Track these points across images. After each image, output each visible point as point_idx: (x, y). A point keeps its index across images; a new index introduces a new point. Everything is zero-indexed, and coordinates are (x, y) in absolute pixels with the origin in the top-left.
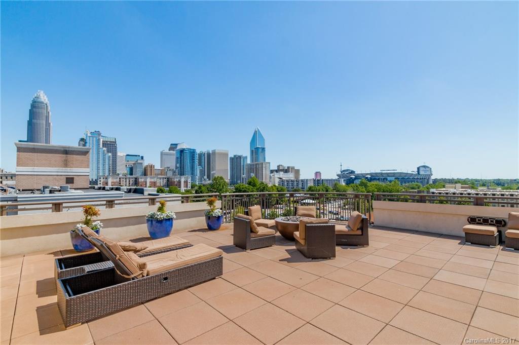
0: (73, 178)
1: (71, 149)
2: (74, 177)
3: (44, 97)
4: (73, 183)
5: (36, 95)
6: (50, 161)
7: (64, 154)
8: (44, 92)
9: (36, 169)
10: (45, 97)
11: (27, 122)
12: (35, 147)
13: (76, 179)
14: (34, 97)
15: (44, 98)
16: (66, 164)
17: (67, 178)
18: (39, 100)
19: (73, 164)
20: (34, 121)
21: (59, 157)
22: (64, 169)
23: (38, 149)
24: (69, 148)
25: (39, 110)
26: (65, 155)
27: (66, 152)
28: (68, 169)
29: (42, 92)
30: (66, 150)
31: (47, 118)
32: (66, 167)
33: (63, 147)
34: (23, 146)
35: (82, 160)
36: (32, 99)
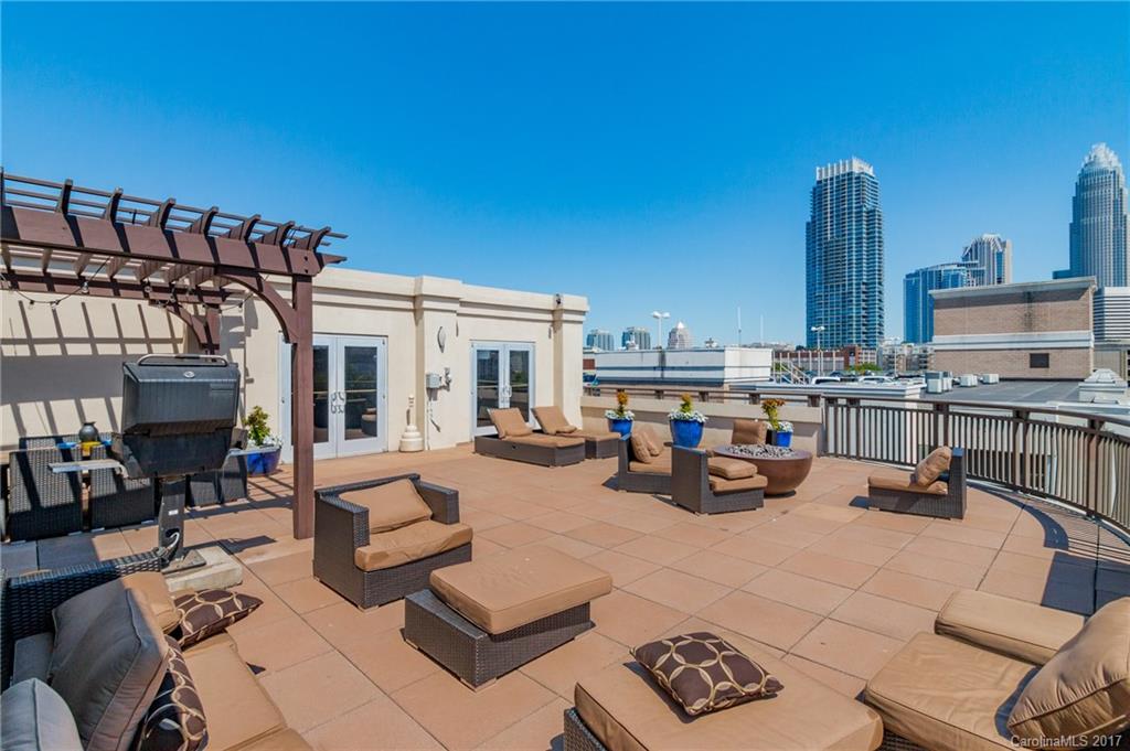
0: (1047, 355)
1: (1039, 289)
2: (1049, 351)
3: (1106, 156)
4: (1047, 366)
5: (1087, 160)
6: (995, 319)
7: (1024, 302)
8: (1107, 146)
9: (970, 338)
10: (1112, 154)
11: (1068, 226)
12: (965, 295)
13: (1053, 355)
14: (1083, 165)
15: (1106, 158)
16: (1029, 324)
17: (1032, 355)
18: (1095, 168)
19: (1046, 322)
20: (1085, 221)
21: (1014, 311)
22: (1025, 335)
23: (969, 298)
24: (1035, 286)
25: (1097, 193)
26: (1027, 305)
27: (1029, 296)
28: (1035, 335)
29: (1103, 146)
30: (1029, 293)
31: (1118, 204)
32: (1031, 331)
33: (1021, 287)
34: (944, 296)
35: (1069, 311)
36: (1079, 172)
